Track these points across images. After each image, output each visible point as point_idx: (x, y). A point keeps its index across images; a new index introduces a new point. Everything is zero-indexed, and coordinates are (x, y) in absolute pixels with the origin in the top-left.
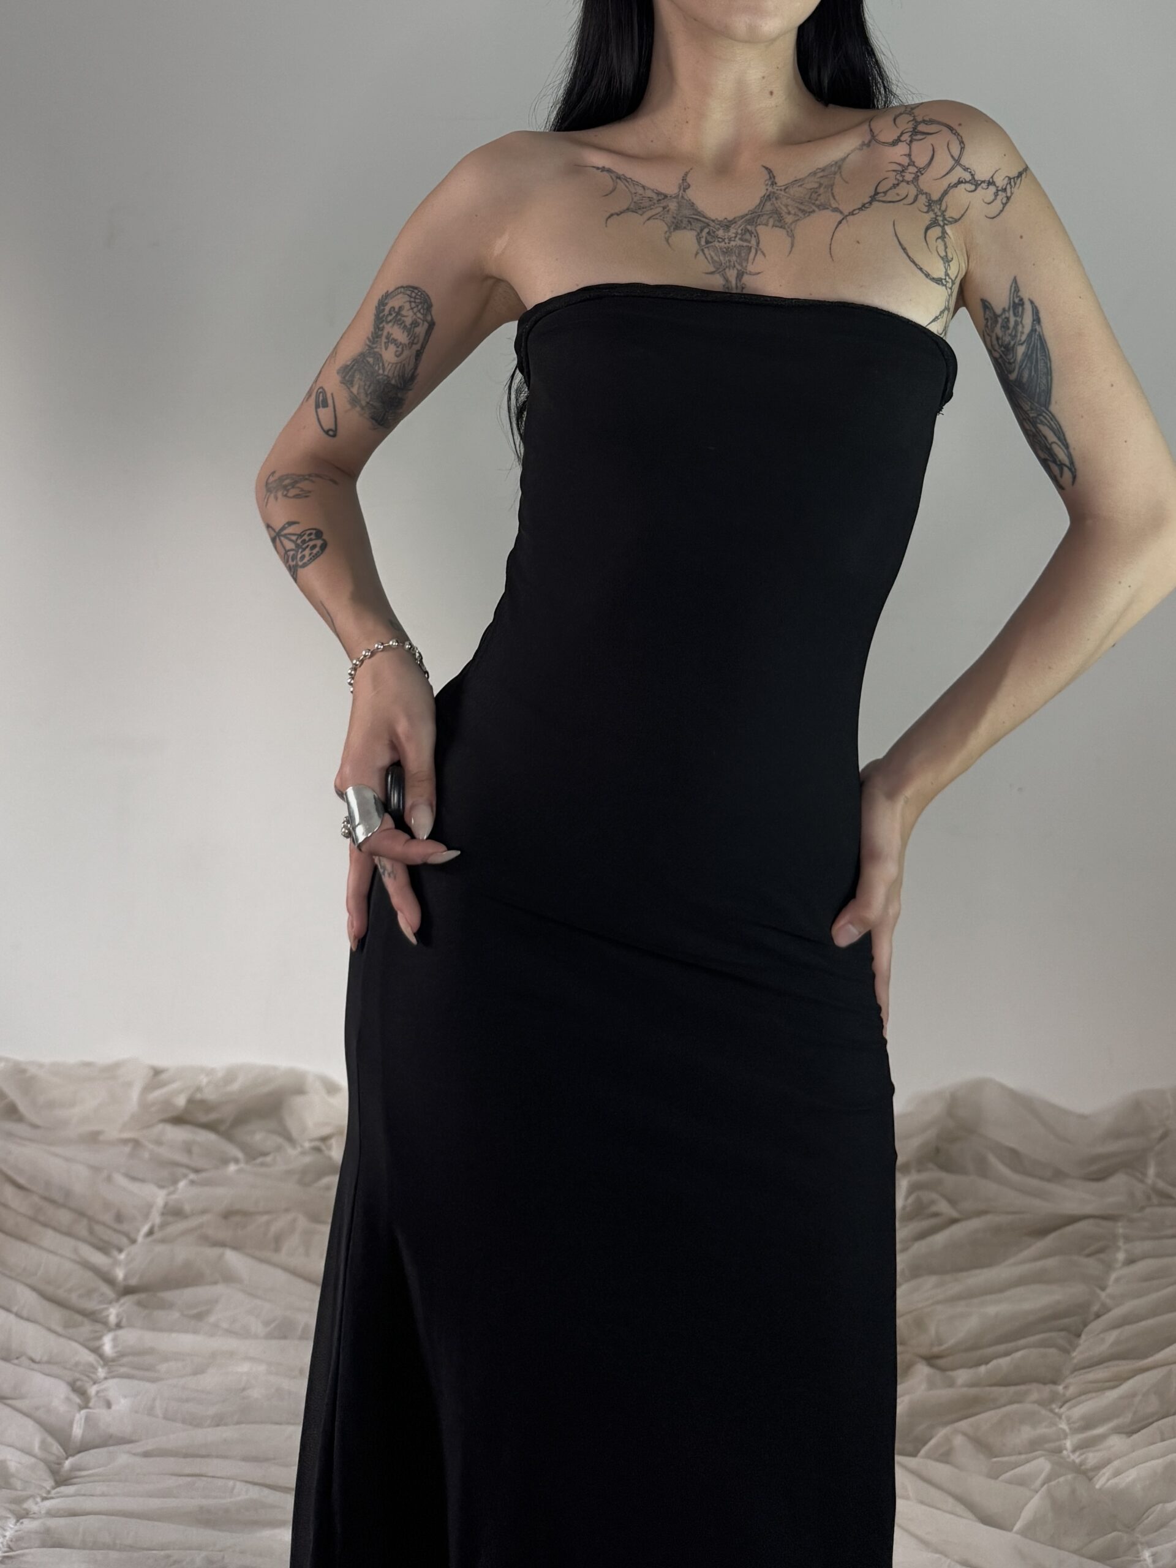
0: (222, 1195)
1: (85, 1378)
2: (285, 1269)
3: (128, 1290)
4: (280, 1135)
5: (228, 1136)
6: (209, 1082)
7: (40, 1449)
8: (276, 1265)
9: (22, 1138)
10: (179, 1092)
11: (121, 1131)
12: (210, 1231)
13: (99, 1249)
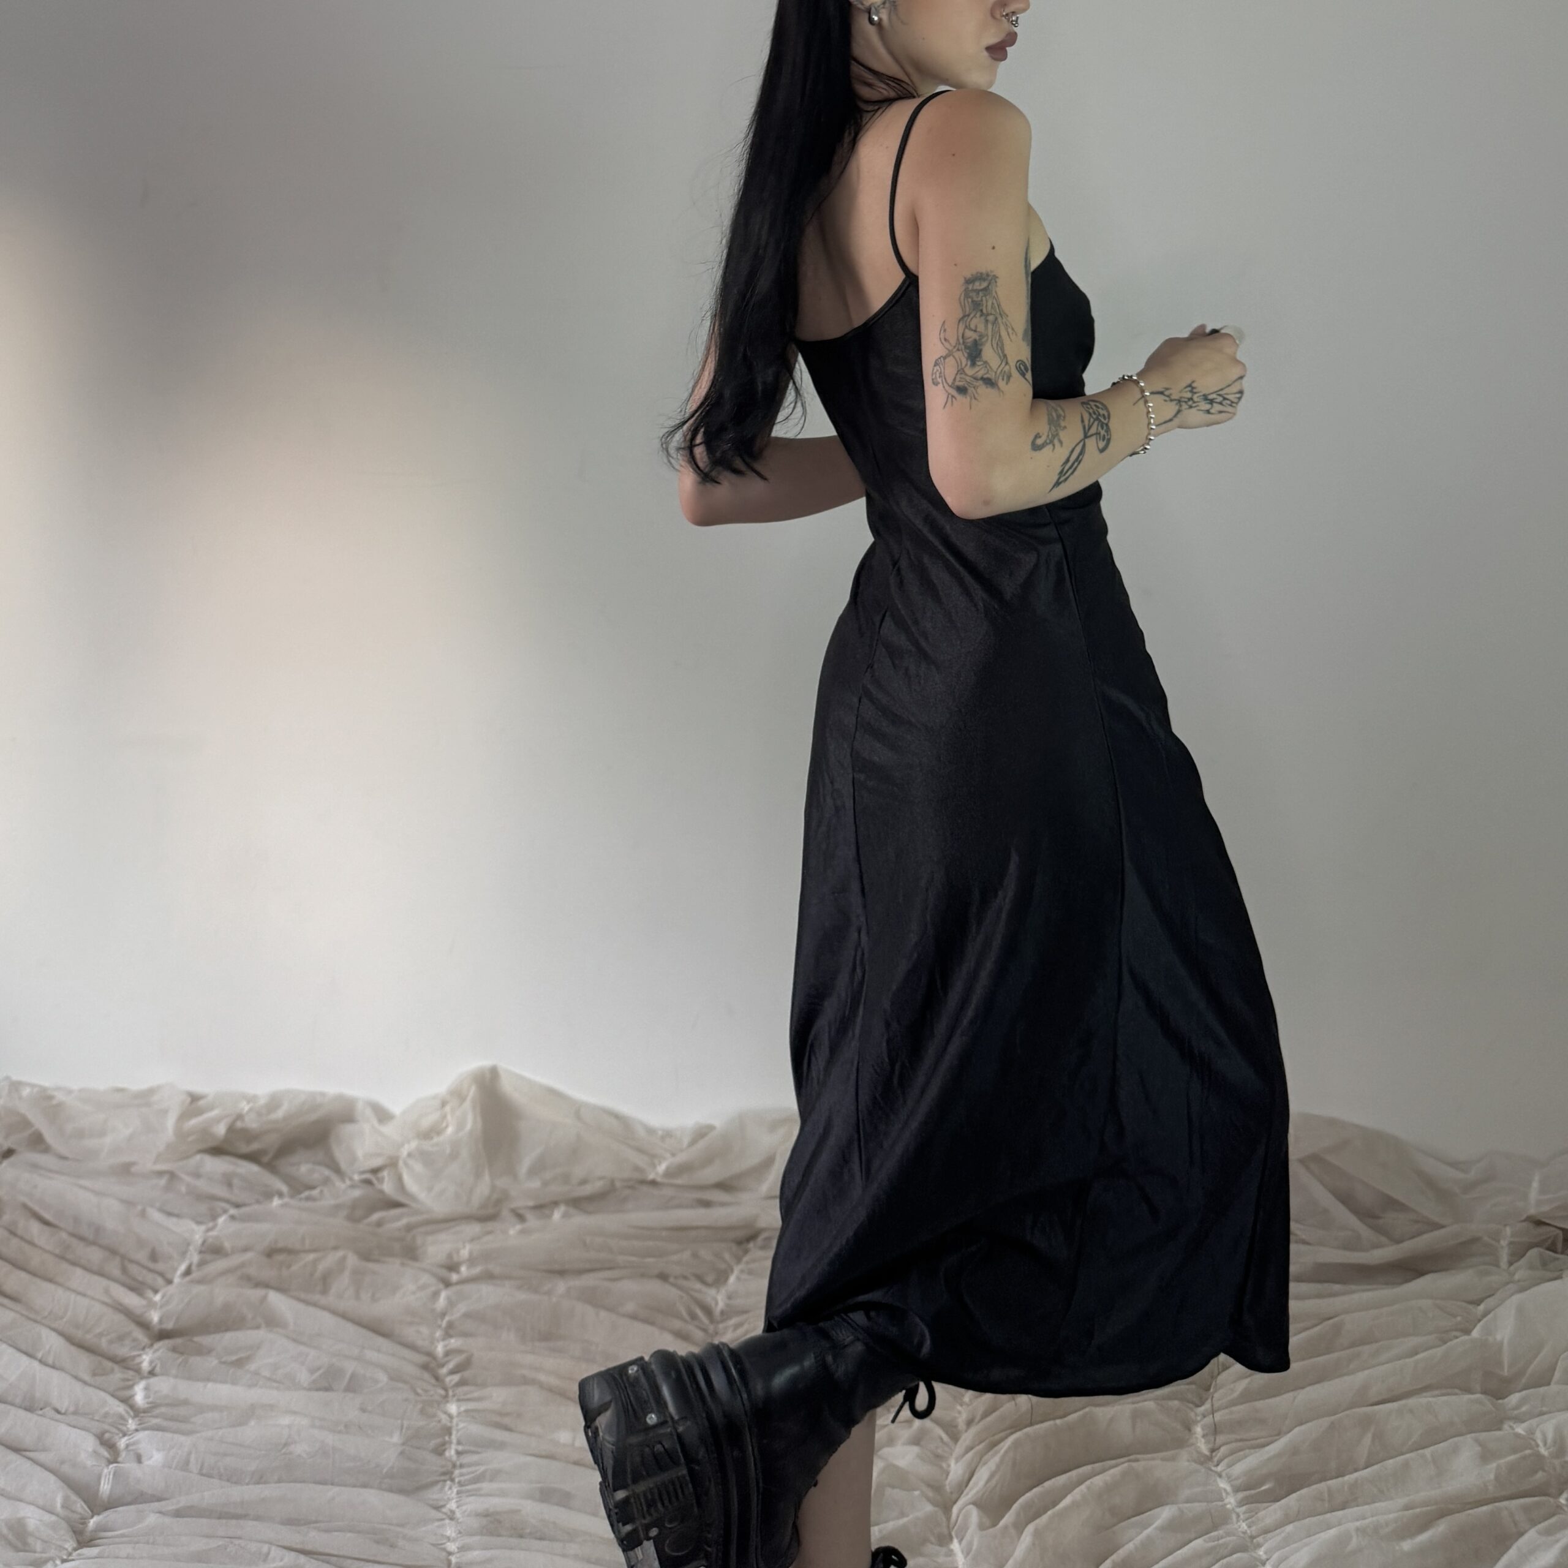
0: (266, 1231)
1: (115, 1431)
2: (334, 1312)
3: (163, 1335)
4: (328, 1166)
5: (271, 1167)
6: (250, 1110)
7: (63, 1507)
8: (324, 1308)
9: (50, 1171)
10: (218, 1120)
11: (155, 1163)
12: (252, 1271)
13: (132, 1289)
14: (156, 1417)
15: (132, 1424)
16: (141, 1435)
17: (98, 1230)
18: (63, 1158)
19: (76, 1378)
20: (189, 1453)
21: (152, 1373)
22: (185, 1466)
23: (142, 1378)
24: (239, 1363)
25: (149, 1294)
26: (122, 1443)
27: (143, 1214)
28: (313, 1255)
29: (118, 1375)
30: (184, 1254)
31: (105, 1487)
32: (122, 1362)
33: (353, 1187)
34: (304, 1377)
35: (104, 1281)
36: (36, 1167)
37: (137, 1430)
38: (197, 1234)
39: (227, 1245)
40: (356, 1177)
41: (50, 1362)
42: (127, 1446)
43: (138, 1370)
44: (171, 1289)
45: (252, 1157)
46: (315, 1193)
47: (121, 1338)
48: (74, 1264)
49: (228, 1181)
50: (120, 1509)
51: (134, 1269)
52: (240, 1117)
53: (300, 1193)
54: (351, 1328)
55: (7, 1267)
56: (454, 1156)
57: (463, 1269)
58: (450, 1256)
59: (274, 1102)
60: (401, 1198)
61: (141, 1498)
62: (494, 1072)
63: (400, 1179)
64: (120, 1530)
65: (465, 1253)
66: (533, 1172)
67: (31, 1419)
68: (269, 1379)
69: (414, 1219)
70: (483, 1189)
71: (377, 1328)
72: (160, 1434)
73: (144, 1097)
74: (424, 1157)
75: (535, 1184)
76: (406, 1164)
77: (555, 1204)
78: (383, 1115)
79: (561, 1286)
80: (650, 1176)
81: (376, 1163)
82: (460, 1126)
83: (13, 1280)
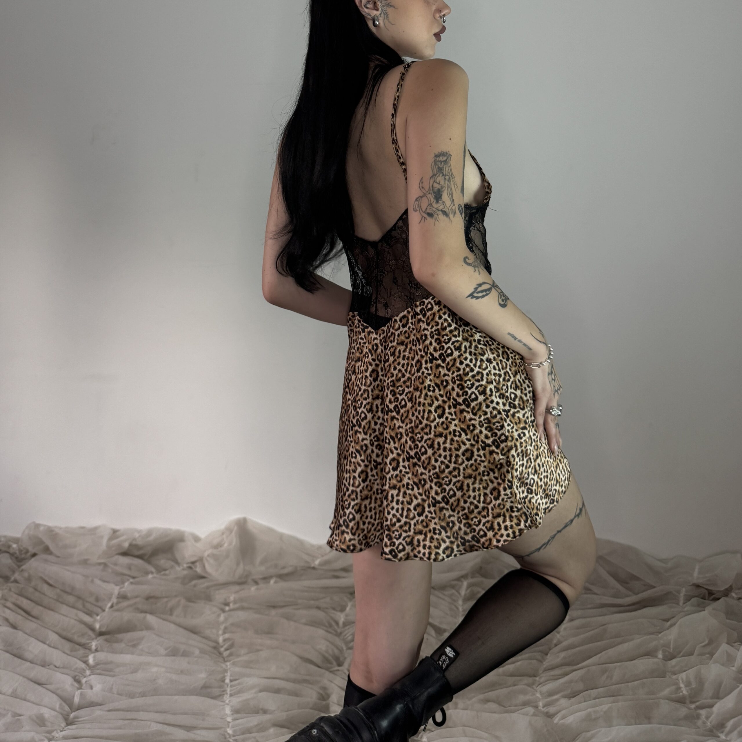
0: (145, 589)
1: (81, 675)
2: (175, 623)
3: (101, 634)
4: (172, 561)
5: (148, 561)
6: (140, 536)
7: (59, 708)
8: (170, 622)
9: (53, 562)
10: (125, 541)
11: (98, 559)
12: (140, 606)
13: (88, 614)
14: (98, 669)
15: (88, 672)
16: (92, 677)
17: (73, 588)
18: (58, 557)
19: (64, 653)
20: (112, 685)
21: (96, 650)
22: (111, 690)
23: (93, 653)
24: (134, 646)
25: (95, 616)
26: (84, 680)
27: (92, 581)
28: (165, 600)
29: (81, 652)
30: (110, 599)
31: (77, 700)
32: (84, 646)
33: (183, 569)
34: (163, 651)
35: (75, 611)
36: (46, 561)
37: (90, 675)
38: (116, 590)
39: (129, 595)
40: (185, 566)
41: (52, 645)
42: (86, 682)
43: (90, 649)
44: (104, 614)
45: (140, 557)
46: (167, 572)
47: (83, 635)
48: (62, 603)
49: (129, 567)
50: (84, 709)
51: (88, 605)
52: (135, 539)
53: (161, 572)
54: (181, 630)
55: (33, 604)
56: (227, 556)
57: (231, 605)
58: (225, 599)
59: (149, 533)
60: (204, 574)
61: (92, 704)
62: (245, 520)
63: (204, 567)
64: (84, 717)
65: (232, 598)
66: (262, 563)
67: (44, 671)
68: (147, 652)
69: (210, 584)
70: (240, 570)
71: (193, 631)
72: (100, 676)
73: (93, 531)
74: (214, 557)
75: (263, 568)
76: (207, 560)
77: (271, 577)
78: (197, 539)
79: (273, 612)
80: (312, 565)
81: (193, 559)
82: (230, 544)
83: (36, 610)
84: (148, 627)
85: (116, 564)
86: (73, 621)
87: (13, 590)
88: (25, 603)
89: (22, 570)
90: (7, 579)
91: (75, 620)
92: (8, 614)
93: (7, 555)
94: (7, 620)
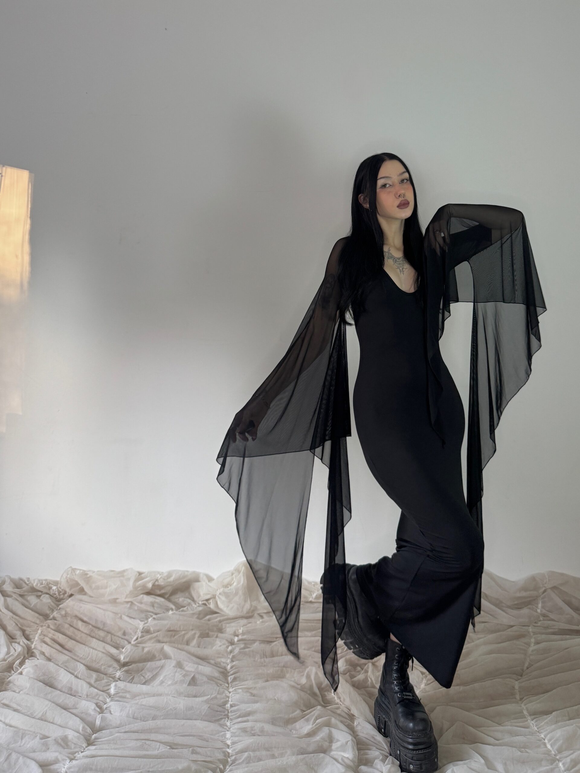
0: (166, 624)
1: (102, 702)
2: (189, 653)
3: (125, 665)
4: (189, 599)
5: (169, 600)
6: (161, 578)
9: (86, 602)
10: (149, 582)
11: (126, 598)
12: (161, 639)
13: (115, 647)
14: (118, 697)
15: (108, 700)
16: (112, 703)
17: (104, 625)
18: (91, 597)
20: (129, 710)
21: (119, 680)
22: (127, 715)
23: (115, 681)
25: (121, 649)
26: (105, 706)
27: (121, 618)
28: (183, 632)
29: (106, 680)
30: (136, 633)
31: (98, 723)
32: (109, 675)
33: (199, 606)
35: (104, 644)
36: (81, 600)
37: (110, 702)
38: (141, 625)
39: (152, 629)
40: (200, 603)
41: (79, 677)
42: (107, 707)
43: (114, 678)
44: (128, 647)
45: (161, 596)
46: (185, 609)
47: (110, 666)
48: (93, 637)
49: (153, 605)
50: (103, 731)
51: (116, 639)
52: (157, 580)
53: (180, 609)
55: (67, 639)
56: (236, 594)
57: (239, 636)
58: (235, 632)
59: (169, 575)
60: (216, 610)
61: (111, 727)
63: (216, 603)
64: (104, 738)
65: (240, 631)
69: (222, 618)
70: (247, 606)
72: (118, 703)
73: (121, 574)
74: (226, 594)
76: (219, 597)
78: (210, 579)
80: (310, 599)
81: (208, 597)
82: (239, 583)
83: (70, 644)
84: (167, 657)
85: (141, 603)
86: (100, 654)
87: (52, 627)
88: (61, 638)
89: (60, 609)
90: (46, 617)
91: (103, 653)
92: (46, 649)
93: (47, 596)
94: (43, 653)
